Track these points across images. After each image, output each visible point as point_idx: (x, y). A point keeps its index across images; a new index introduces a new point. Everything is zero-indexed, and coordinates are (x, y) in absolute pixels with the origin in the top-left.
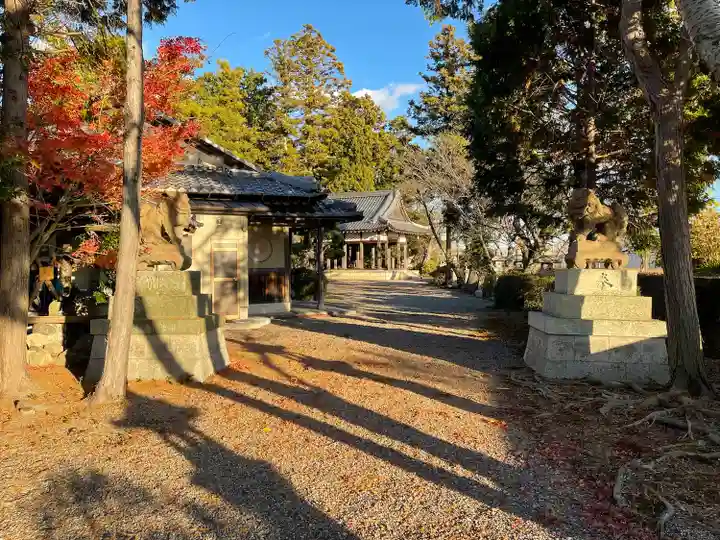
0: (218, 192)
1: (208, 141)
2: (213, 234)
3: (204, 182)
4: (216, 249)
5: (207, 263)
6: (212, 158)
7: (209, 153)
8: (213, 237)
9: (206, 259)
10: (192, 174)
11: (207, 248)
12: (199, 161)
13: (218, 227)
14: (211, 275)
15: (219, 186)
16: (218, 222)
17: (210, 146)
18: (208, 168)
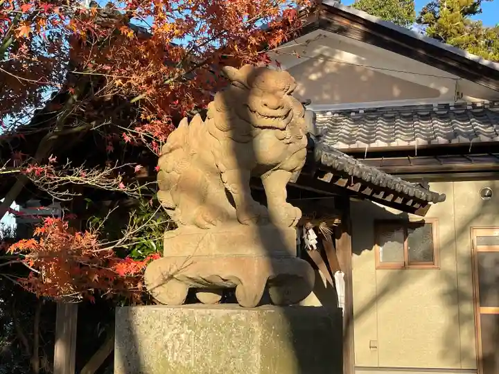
0: (487, 139)
1: (470, 56)
2: (477, 216)
3: (460, 126)
4: (482, 248)
5: (463, 275)
6: (481, 85)
7: (474, 78)
8: (475, 224)
9: (463, 268)
10: (442, 117)
11: (464, 248)
12: (459, 95)
13: (485, 204)
14: (475, 301)
15: (490, 129)
16: (483, 193)
17: (474, 65)
18: (474, 105)
